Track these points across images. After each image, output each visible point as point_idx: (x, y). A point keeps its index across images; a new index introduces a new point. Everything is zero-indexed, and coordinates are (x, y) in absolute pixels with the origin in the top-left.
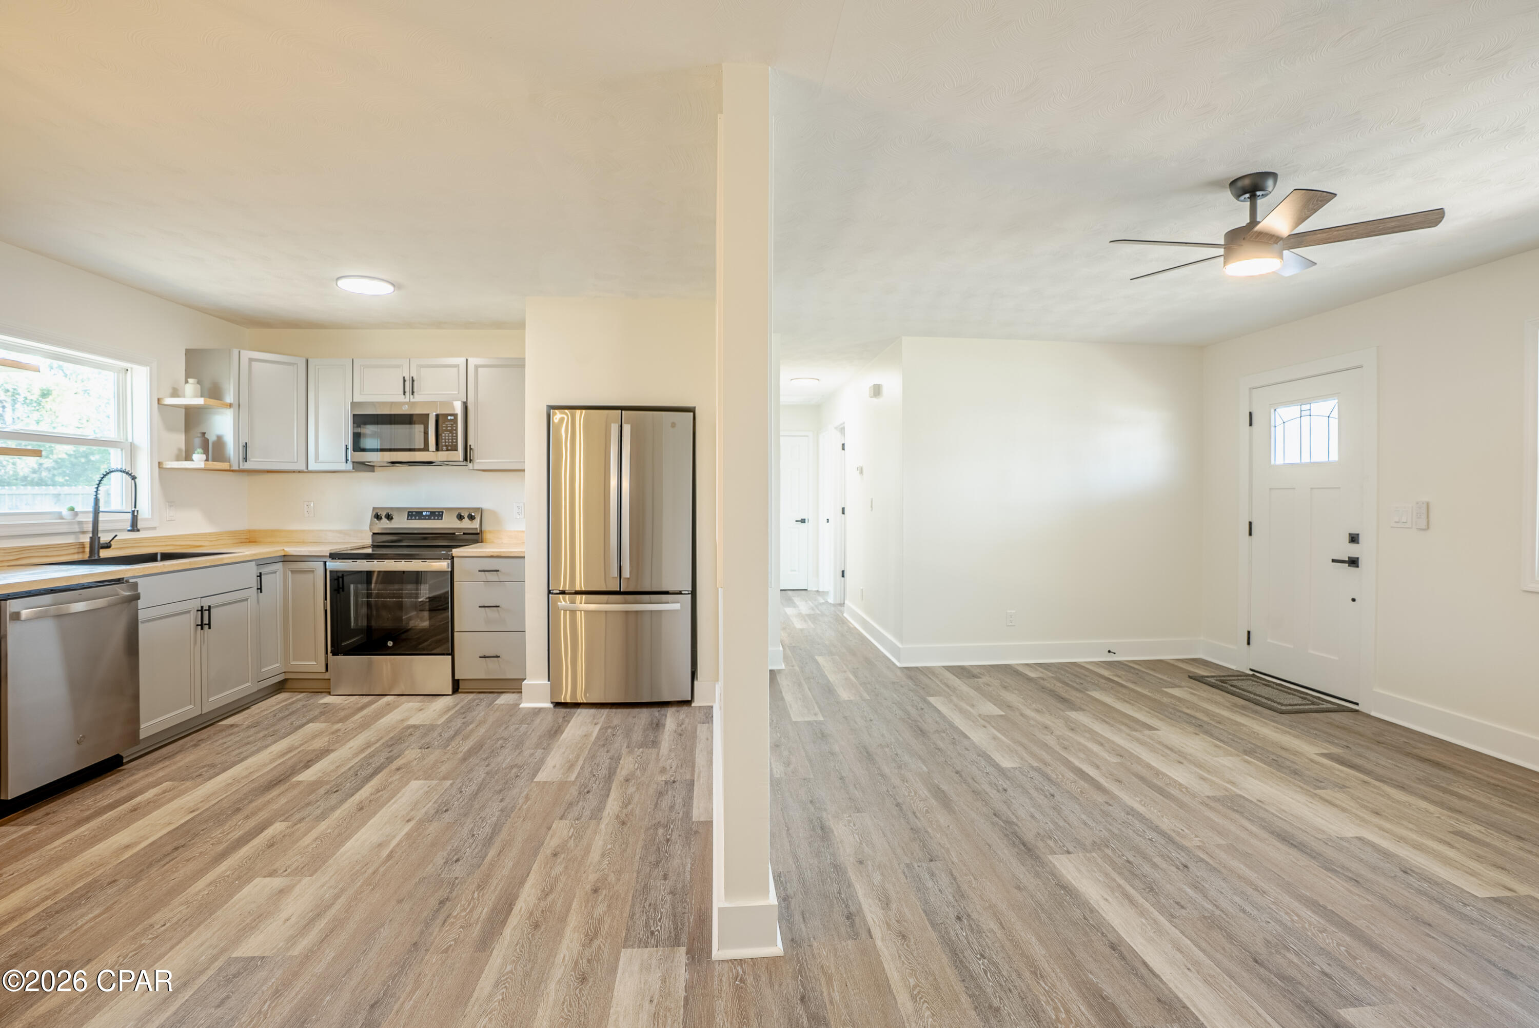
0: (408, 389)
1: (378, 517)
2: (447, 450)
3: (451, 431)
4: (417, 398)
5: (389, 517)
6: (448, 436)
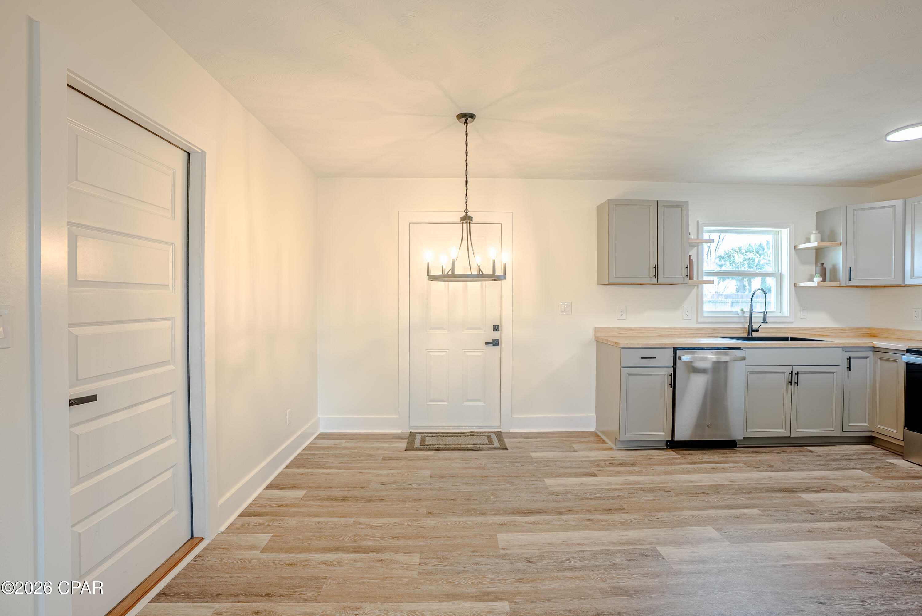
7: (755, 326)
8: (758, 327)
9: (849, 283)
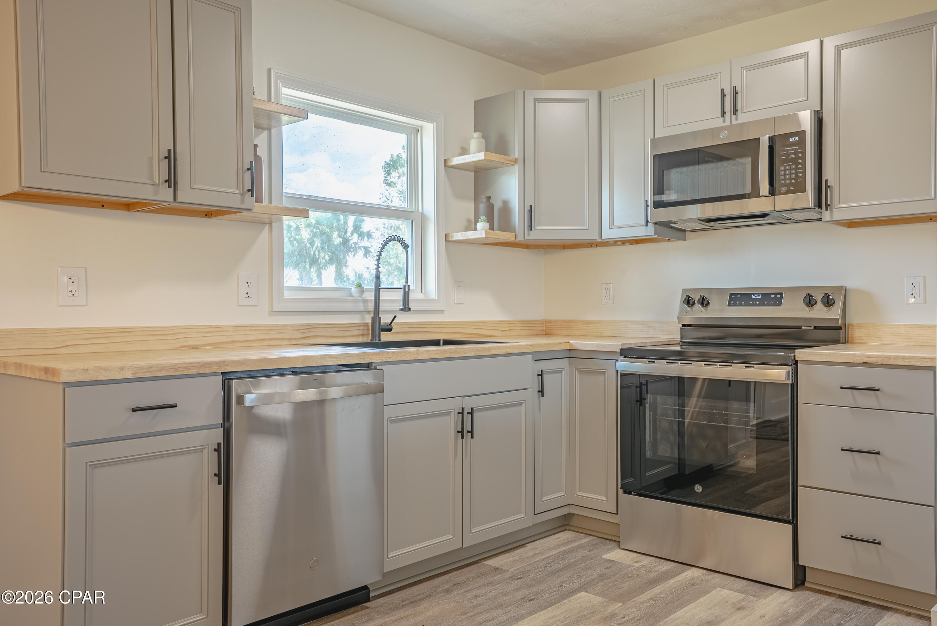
0: (728, 108)
1: (689, 302)
2: (789, 192)
3: (795, 161)
4: (742, 118)
5: (704, 302)
6: (790, 169)
7: (385, 320)
8: (390, 322)
9: (529, 235)
